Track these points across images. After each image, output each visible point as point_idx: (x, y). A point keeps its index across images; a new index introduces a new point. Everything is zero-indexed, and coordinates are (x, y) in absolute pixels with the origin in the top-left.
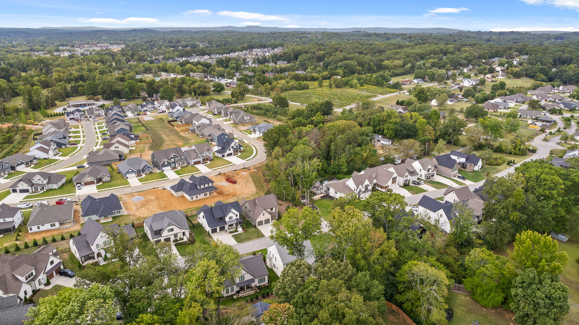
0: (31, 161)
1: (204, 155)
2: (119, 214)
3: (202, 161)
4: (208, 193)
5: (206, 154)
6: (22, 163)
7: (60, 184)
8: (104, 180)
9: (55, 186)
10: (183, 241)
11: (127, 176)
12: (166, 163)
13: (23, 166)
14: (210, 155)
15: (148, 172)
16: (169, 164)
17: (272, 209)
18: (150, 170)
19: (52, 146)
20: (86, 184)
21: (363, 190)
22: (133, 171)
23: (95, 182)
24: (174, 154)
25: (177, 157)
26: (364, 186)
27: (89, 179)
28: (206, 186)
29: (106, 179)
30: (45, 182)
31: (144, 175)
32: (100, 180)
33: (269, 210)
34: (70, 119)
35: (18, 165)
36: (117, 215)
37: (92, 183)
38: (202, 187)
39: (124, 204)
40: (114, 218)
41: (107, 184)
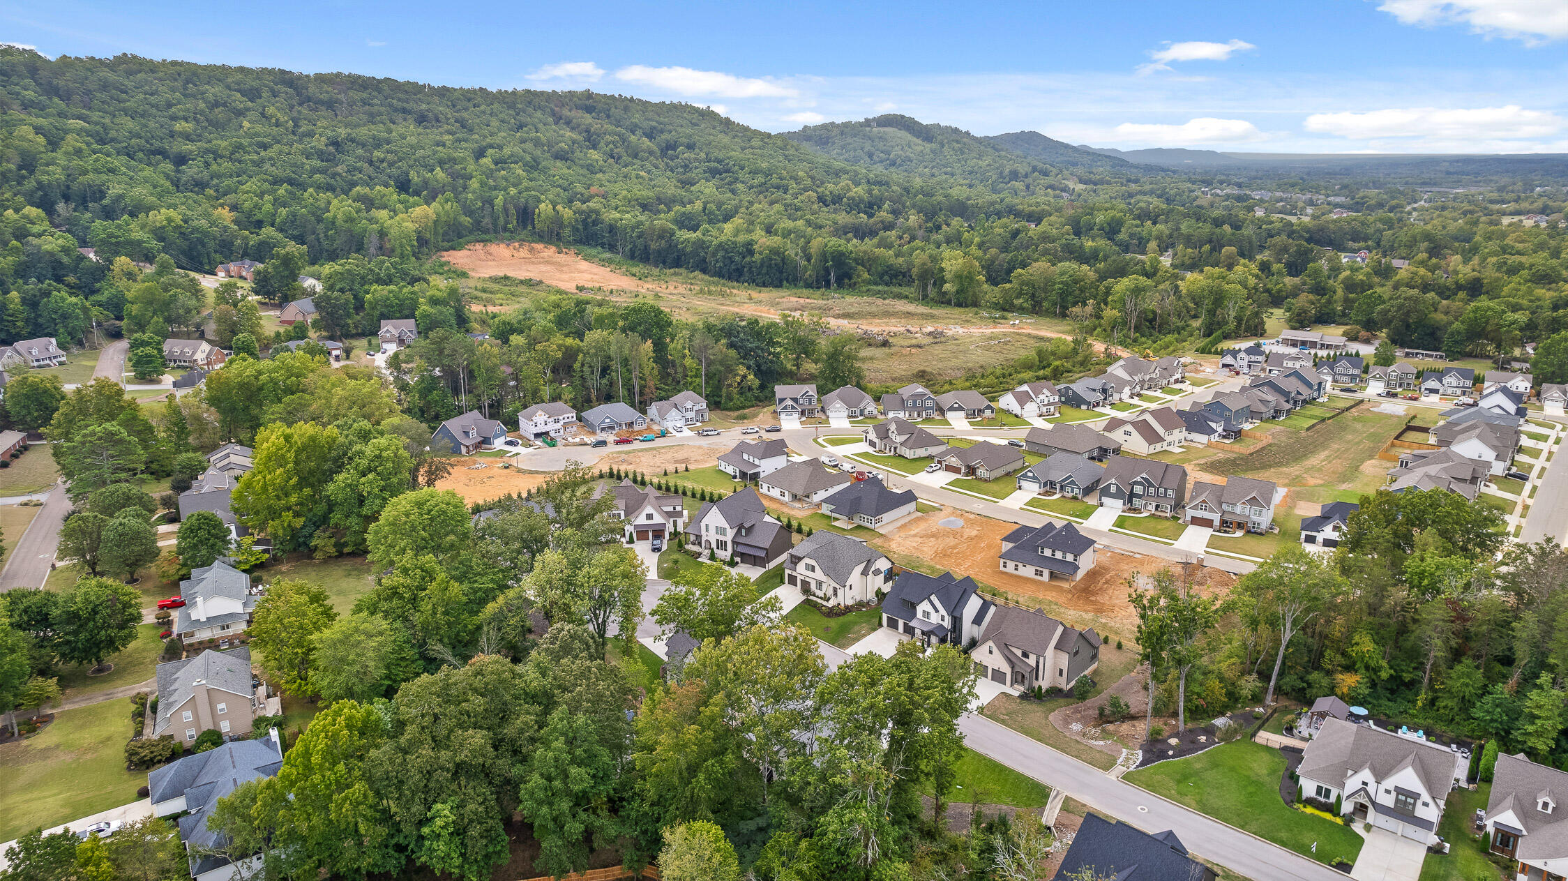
0: (980, 411)
1: (1238, 510)
2: (869, 525)
3: (1217, 523)
4: (1046, 573)
5: (1240, 510)
7: (921, 452)
8: (978, 473)
9: (908, 453)
10: (825, 603)
11: (1023, 483)
12: (1113, 489)
13: (962, 414)
14: (1256, 518)
15: (1070, 495)
16: (1119, 495)
17: (1025, 655)
18: (1076, 491)
19: (1042, 397)
20: (950, 468)
22: (1034, 477)
23: (963, 471)
24: (1144, 475)
25: (1151, 485)
27: (953, 461)
28: (1059, 555)
29: (982, 472)
30: (900, 439)
31: (1057, 496)
32: (971, 471)
33: (1019, 653)
36: (865, 524)
37: (956, 470)
38: (1048, 552)
39: (918, 519)
40: (859, 527)
41: (976, 482)
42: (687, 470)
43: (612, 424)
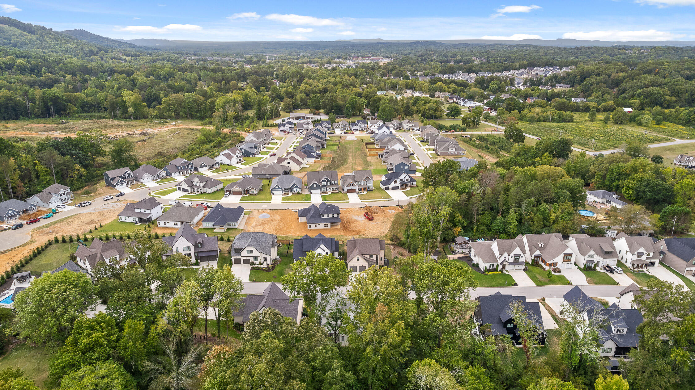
0: (213, 165)
1: (362, 183)
2: (234, 227)
3: (357, 190)
4: (329, 224)
5: (364, 183)
6: (205, 166)
7: (214, 189)
8: (251, 192)
9: (209, 191)
10: (262, 266)
11: (274, 192)
12: (315, 186)
13: (206, 168)
14: (369, 185)
15: (296, 192)
16: (318, 187)
17: (371, 256)
18: (298, 190)
19: (237, 154)
20: (235, 193)
21: (512, 260)
22: (279, 188)
23: (243, 193)
24: (326, 177)
25: (329, 181)
26: (512, 255)
27: (237, 189)
28: (331, 216)
29: (253, 191)
30: (202, 185)
31: (290, 194)
32: (247, 192)
33: (368, 256)
34: (281, 130)
35: (201, 167)
36: (232, 227)
37: (239, 193)
38: (326, 216)
39: (249, 218)
40: (228, 229)
41: (252, 197)
42: (101, 226)
43: (14, 213)
